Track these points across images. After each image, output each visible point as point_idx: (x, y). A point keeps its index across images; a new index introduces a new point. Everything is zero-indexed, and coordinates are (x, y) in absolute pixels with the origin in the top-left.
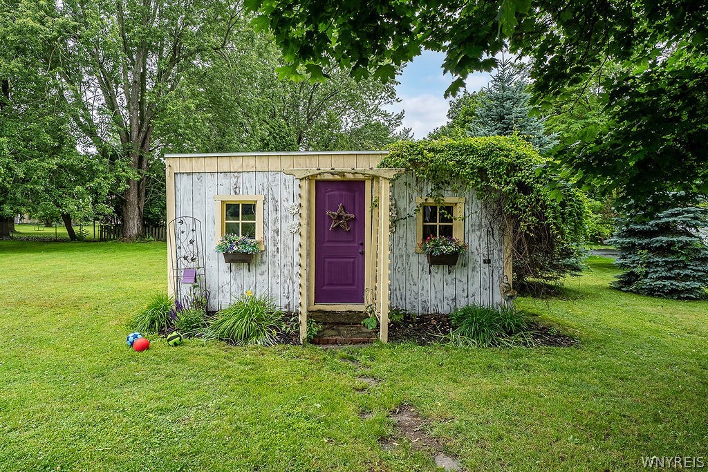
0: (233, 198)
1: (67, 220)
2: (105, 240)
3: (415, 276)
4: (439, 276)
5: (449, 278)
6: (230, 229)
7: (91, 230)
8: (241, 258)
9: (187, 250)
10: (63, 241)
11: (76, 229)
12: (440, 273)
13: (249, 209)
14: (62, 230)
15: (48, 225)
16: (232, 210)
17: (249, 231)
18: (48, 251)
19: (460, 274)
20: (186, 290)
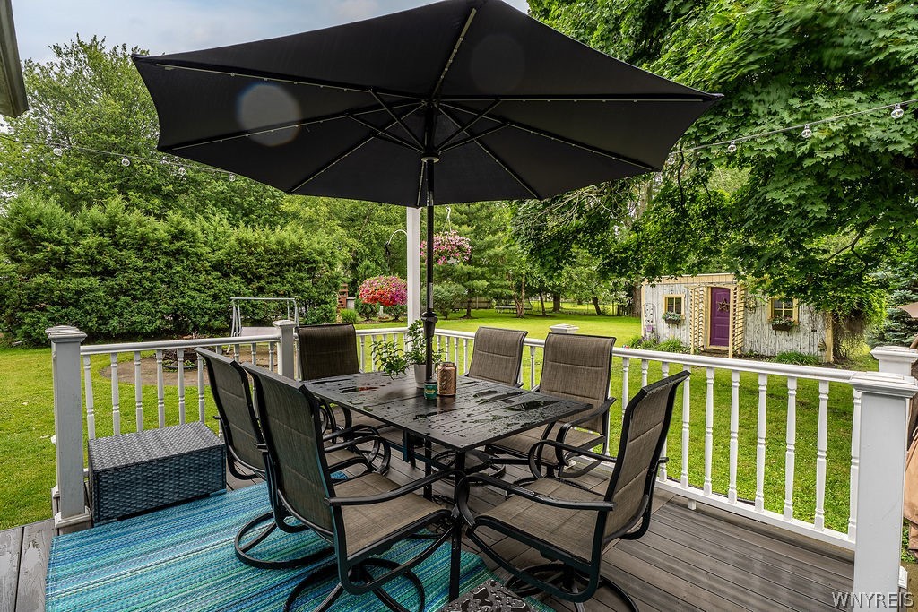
0: (671, 296)
1: (595, 301)
2: (621, 316)
3: (767, 336)
4: (782, 337)
5: (788, 338)
6: (670, 309)
7: (611, 308)
8: (674, 322)
9: (650, 318)
10: (592, 315)
11: (601, 307)
12: (782, 335)
13: (679, 301)
14: (592, 308)
15: (580, 303)
16: (670, 300)
17: (679, 311)
18: (586, 320)
19: (795, 336)
20: (648, 334)
